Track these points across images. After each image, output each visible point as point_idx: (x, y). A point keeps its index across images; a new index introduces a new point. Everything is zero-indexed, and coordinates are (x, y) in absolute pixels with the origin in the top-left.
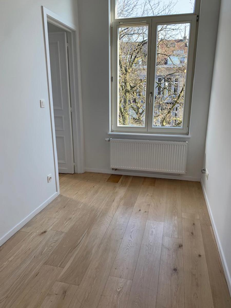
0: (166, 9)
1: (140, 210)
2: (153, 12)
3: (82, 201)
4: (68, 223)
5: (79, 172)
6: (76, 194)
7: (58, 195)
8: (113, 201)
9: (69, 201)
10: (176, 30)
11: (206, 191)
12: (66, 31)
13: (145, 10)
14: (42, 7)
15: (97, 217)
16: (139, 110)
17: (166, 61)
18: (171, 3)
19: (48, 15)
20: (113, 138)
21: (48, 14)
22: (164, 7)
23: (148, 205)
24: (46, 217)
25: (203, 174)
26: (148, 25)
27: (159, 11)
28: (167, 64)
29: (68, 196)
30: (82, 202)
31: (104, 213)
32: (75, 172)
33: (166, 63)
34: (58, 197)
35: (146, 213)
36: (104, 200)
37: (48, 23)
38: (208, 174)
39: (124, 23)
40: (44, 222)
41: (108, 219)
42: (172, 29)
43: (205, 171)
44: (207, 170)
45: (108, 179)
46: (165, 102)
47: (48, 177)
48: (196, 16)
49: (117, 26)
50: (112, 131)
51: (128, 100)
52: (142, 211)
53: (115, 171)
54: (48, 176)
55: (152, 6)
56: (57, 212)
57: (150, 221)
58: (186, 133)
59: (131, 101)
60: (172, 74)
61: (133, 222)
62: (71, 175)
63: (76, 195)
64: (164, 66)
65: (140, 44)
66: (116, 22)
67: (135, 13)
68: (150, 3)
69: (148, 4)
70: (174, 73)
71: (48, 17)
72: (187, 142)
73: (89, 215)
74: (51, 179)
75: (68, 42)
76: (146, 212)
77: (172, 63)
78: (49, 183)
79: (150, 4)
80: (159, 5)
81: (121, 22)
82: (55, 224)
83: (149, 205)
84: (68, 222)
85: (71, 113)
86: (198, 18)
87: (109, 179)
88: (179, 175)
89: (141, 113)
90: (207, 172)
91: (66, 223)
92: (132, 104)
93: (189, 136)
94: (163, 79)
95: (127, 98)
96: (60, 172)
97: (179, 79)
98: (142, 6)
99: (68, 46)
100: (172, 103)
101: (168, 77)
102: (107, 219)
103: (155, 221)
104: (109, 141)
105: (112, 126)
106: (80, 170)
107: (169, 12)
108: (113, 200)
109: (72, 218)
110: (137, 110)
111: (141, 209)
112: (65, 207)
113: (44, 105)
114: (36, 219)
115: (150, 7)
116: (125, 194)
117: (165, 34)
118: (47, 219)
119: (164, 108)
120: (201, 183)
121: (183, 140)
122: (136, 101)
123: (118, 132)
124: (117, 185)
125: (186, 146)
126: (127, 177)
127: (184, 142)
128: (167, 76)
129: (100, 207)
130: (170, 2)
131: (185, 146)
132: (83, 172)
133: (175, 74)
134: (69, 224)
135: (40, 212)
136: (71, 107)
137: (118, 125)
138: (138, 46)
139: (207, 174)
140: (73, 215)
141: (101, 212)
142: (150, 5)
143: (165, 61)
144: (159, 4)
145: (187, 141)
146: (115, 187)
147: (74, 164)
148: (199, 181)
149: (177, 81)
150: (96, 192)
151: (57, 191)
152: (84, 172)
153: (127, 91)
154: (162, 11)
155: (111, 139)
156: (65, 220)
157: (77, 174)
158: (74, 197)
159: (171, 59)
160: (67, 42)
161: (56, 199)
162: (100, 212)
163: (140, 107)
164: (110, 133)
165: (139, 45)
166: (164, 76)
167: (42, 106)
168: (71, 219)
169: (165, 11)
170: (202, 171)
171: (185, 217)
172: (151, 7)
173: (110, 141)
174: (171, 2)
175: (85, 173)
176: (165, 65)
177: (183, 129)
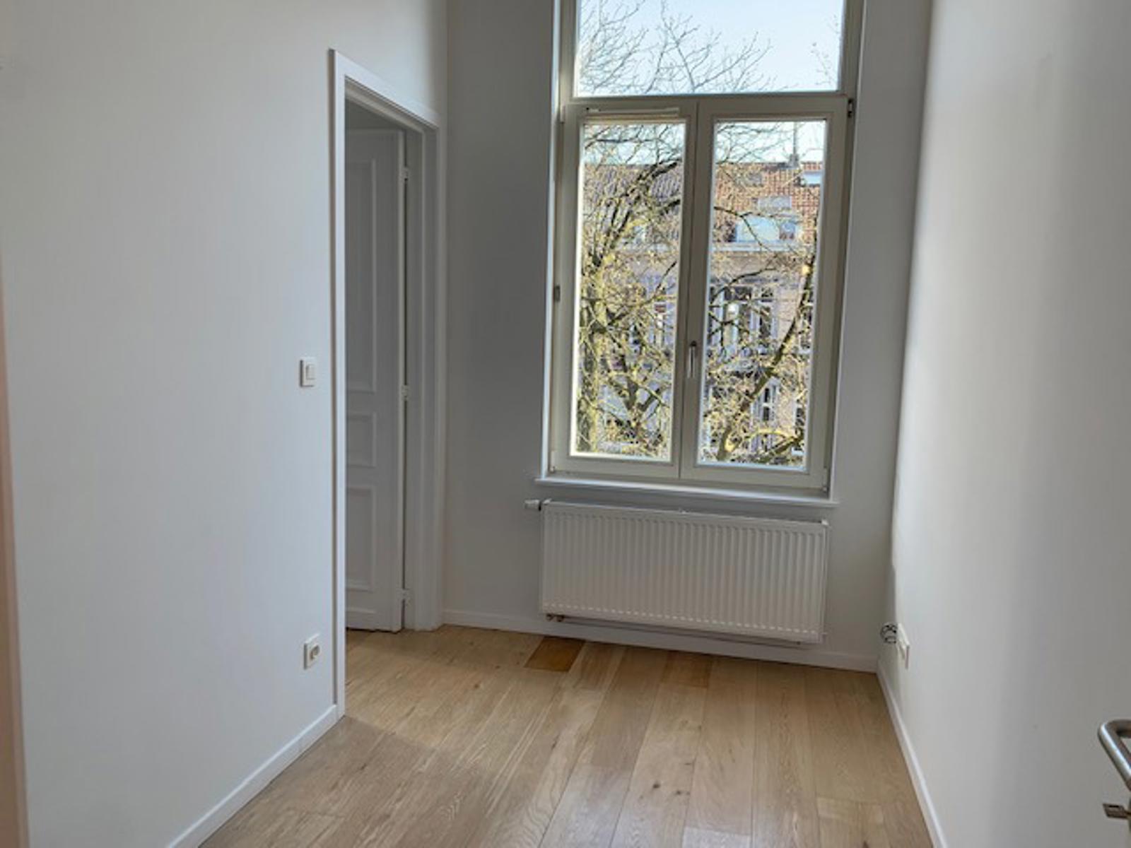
0: (732, 67)
1: (656, 786)
2: (690, 74)
3: (433, 745)
4: (378, 835)
5: (418, 627)
6: (408, 715)
7: (341, 716)
8: (554, 746)
9: (379, 745)
10: (766, 135)
11: (901, 710)
12: (405, 130)
13: (662, 66)
14: (331, 53)
15: (490, 811)
16: (638, 393)
17: (730, 232)
18: (750, 50)
19: (350, 79)
20: (553, 500)
21: (351, 76)
22: (728, 61)
23: (688, 764)
24: (289, 809)
25: (886, 644)
26: (684, 120)
27: (708, 71)
28: (735, 241)
29: (377, 723)
30: (433, 751)
31: (519, 796)
32: (407, 626)
33: (730, 239)
34: (337, 724)
35: (682, 797)
36: (516, 743)
37: (347, 102)
38: (908, 648)
39: (602, 112)
40: (281, 829)
41: (533, 819)
42: (752, 130)
43: (895, 632)
44: (901, 628)
45: (531, 659)
46: (730, 369)
47: (305, 646)
48: (846, 101)
49: (578, 118)
50: (551, 473)
51: (598, 360)
52: (666, 790)
53: (560, 624)
54: (307, 642)
55: (687, 57)
56: (333, 788)
57: (695, 830)
58: (821, 490)
59: (610, 363)
60: (754, 274)
61: (634, 834)
62: (388, 636)
63: (410, 718)
64: (724, 246)
65: (644, 175)
66: (577, 105)
67: (630, 75)
68: (680, 46)
69: (671, 49)
70: (761, 271)
71: (350, 83)
72: (825, 523)
73: (458, 801)
74: (317, 653)
75: (409, 163)
76: (679, 793)
77: (752, 238)
78: (309, 670)
79: (679, 51)
80: (710, 56)
81: (594, 107)
82: (324, 836)
83: (692, 764)
84: (377, 830)
85: (406, 403)
86: (851, 105)
87: (533, 657)
88: (798, 645)
89: (643, 403)
90: (904, 637)
91: (368, 833)
92: (613, 374)
93: (831, 501)
94: (720, 292)
95: (595, 352)
96: (349, 626)
97: (775, 294)
98: (653, 57)
99: (407, 175)
100: (753, 375)
101: (740, 284)
102: (531, 821)
103: (717, 830)
104: (540, 509)
105: (553, 454)
106: (423, 619)
107: (741, 76)
108: (554, 742)
109: (394, 814)
110: (630, 394)
111: (662, 782)
112: (367, 768)
113: (313, 379)
114: (252, 816)
115: (681, 59)
116: (595, 720)
117: (731, 144)
118: (296, 818)
119: (726, 390)
120: (880, 678)
121: (811, 515)
122: (627, 364)
123: (571, 477)
124: (568, 681)
125: (821, 535)
126: (605, 648)
127: (814, 521)
128: (734, 281)
129: (501, 772)
130: (746, 47)
131: (817, 538)
132: (434, 624)
133: (765, 274)
134: (381, 837)
135: (266, 788)
136: (406, 383)
137: (574, 452)
138: (639, 179)
139: (904, 647)
140: (398, 800)
141: (508, 789)
142: (681, 54)
143: (727, 231)
144: (709, 51)
145: (825, 518)
146: (558, 690)
147: (404, 595)
148: (872, 670)
149: (770, 297)
150: (486, 709)
151: (335, 702)
152: (440, 624)
153: (598, 329)
154: (721, 73)
155: (547, 501)
156: (365, 822)
157: (413, 631)
158: (401, 729)
159: (752, 228)
160: (406, 165)
161: (329, 736)
162: (501, 793)
163: (640, 384)
164: (544, 478)
165: (640, 177)
166: (726, 281)
167: (306, 383)
168: (391, 819)
169: (731, 73)
170: (882, 632)
171: (833, 816)
172: (684, 60)
173: (543, 507)
174: (748, 47)
175: (444, 628)
176: (727, 244)
177: (808, 474)
